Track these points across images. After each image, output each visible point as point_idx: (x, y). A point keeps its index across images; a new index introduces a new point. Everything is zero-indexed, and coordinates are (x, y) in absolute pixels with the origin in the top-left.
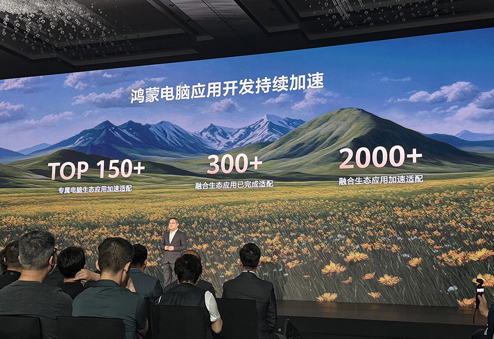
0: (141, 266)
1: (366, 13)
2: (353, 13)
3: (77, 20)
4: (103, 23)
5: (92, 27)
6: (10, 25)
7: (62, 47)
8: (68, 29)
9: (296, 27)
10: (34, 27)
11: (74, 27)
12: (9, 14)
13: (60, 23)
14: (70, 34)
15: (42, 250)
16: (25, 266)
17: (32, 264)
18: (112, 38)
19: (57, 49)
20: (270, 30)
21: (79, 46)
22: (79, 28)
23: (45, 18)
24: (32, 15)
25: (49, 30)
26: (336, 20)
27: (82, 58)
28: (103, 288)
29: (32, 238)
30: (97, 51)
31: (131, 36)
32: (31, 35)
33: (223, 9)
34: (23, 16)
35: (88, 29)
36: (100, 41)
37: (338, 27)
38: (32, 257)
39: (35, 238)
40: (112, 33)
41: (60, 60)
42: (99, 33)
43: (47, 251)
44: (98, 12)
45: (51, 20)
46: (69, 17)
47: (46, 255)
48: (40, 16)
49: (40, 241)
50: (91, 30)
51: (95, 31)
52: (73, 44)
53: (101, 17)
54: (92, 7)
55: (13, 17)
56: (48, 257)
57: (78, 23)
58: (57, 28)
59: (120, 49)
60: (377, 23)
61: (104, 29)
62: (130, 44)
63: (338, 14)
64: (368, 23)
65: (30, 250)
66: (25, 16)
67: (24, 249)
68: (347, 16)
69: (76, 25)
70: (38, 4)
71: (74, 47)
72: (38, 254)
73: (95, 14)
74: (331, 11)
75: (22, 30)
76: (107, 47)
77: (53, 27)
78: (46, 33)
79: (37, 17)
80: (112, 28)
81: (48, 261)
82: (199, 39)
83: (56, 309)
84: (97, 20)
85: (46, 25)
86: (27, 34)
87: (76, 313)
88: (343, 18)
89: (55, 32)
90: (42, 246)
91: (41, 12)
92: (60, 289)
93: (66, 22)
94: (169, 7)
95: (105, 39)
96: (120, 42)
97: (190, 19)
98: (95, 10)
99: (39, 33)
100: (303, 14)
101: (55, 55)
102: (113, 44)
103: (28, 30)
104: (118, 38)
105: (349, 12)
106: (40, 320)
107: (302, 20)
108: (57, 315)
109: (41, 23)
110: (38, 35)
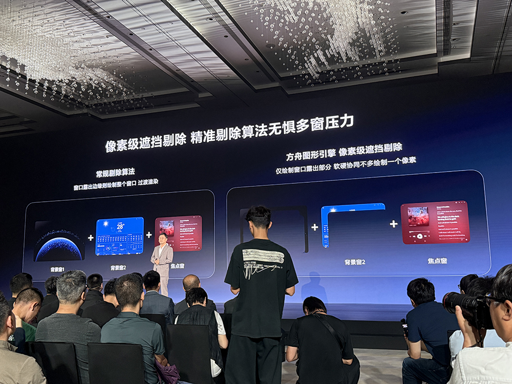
0: (156, 289)
1: (332, 73)
2: (321, 74)
3: (102, 84)
4: (123, 86)
5: (115, 88)
6: (49, 88)
7: (92, 105)
8: (96, 91)
9: (277, 84)
10: (69, 90)
11: (101, 89)
12: (48, 80)
13: (89, 86)
14: (97, 95)
15: (75, 288)
16: (62, 300)
17: (67, 299)
18: (131, 97)
19: (87, 106)
20: (256, 87)
21: (105, 103)
22: (105, 90)
23: (77, 83)
24: (67, 81)
25: (80, 92)
26: (308, 79)
27: (107, 113)
28: (125, 319)
29: (67, 278)
30: (119, 108)
31: (146, 95)
32: (66, 96)
33: (219, 72)
34: (60, 82)
35: (111, 90)
36: (122, 99)
37: (310, 84)
38: (67, 293)
39: (69, 278)
40: (131, 93)
41: (90, 115)
42: (120, 93)
43: (79, 288)
44: (120, 78)
45: (82, 84)
46: (97, 82)
47: (78, 291)
48: (73, 81)
49: (73, 281)
50: (114, 91)
51: (117, 92)
52: (100, 102)
53: (122, 81)
54: (115, 73)
55: (51, 82)
56: (80, 293)
57: (104, 86)
58: (87, 90)
59: (138, 105)
60: (340, 80)
61: (124, 90)
62: (146, 101)
63: (309, 74)
64: (333, 81)
65: (66, 288)
66: (61, 81)
67: (60, 287)
68: (317, 75)
69: (102, 87)
70: (71, 72)
71: (101, 104)
72: (72, 291)
73: (117, 78)
74: (304, 72)
75: (59, 92)
76: (127, 104)
77: (84, 90)
78: (78, 94)
79: (71, 82)
80: (131, 89)
81: (80, 296)
82: (201, 95)
83: (88, 337)
84: (118, 83)
85: (78, 88)
86: (63, 96)
87: (104, 340)
88: (314, 78)
89: (86, 93)
90: (75, 284)
91: (73, 78)
92: (91, 320)
93: (94, 85)
94: (176, 72)
95: (125, 98)
96: (137, 100)
97: (193, 81)
98: (118, 76)
99: (73, 94)
100: (282, 75)
101: (85, 111)
102: (132, 102)
103: (64, 92)
104: (136, 97)
105: (318, 73)
106: (74, 346)
107: (281, 79)
108: (89, 341)
109: (74, 87)
110: (72, 96)
